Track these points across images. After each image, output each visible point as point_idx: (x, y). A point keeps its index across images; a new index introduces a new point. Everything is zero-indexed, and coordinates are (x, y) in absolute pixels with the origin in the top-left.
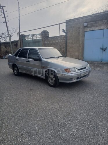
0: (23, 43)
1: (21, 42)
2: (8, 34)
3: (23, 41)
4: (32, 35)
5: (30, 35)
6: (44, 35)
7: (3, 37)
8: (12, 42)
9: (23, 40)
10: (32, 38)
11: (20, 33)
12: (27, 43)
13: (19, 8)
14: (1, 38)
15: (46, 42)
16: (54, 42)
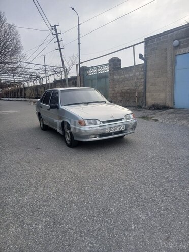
0: (84, 80)
1: (82, 78)
2: (63, 67)
3: (84, 77)
4: (97, 67)
5: (93, 66)
6: (112, 66)
7: (58, 72)
8: (69, 80)
9: (84, 75)
10: (97, 72)
11: (79, 63)
12: (89, 80)
13: (79, 25)
14: (56, 73)
15: (115, 77)
16: (127, 76)
